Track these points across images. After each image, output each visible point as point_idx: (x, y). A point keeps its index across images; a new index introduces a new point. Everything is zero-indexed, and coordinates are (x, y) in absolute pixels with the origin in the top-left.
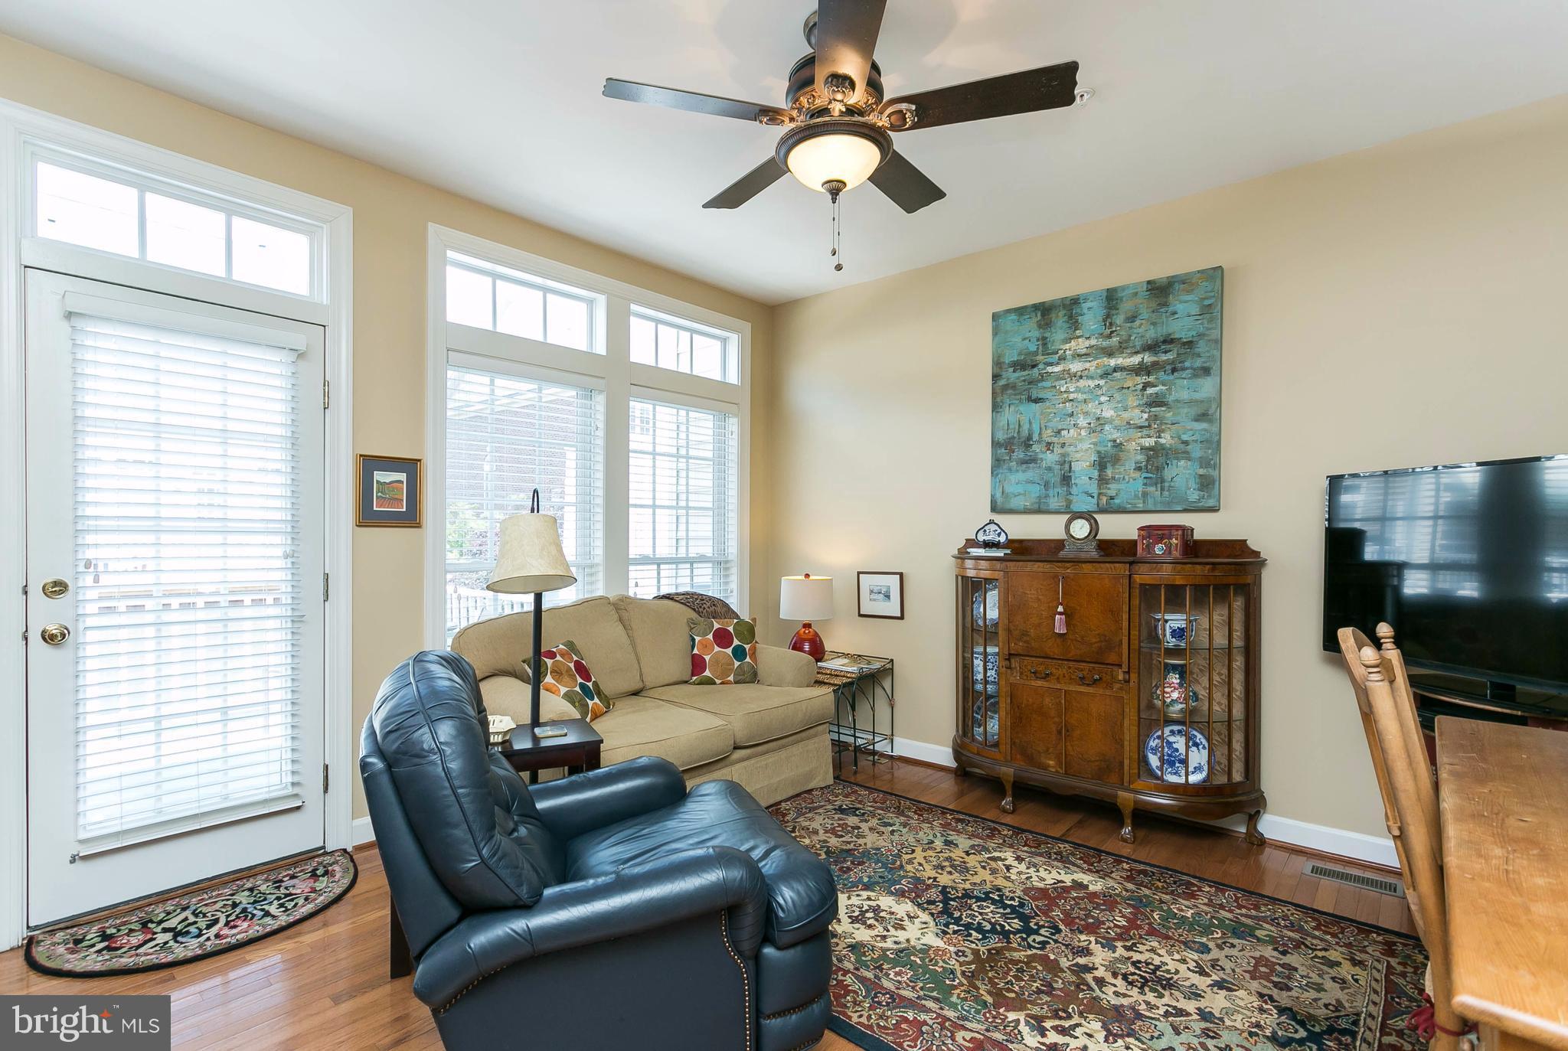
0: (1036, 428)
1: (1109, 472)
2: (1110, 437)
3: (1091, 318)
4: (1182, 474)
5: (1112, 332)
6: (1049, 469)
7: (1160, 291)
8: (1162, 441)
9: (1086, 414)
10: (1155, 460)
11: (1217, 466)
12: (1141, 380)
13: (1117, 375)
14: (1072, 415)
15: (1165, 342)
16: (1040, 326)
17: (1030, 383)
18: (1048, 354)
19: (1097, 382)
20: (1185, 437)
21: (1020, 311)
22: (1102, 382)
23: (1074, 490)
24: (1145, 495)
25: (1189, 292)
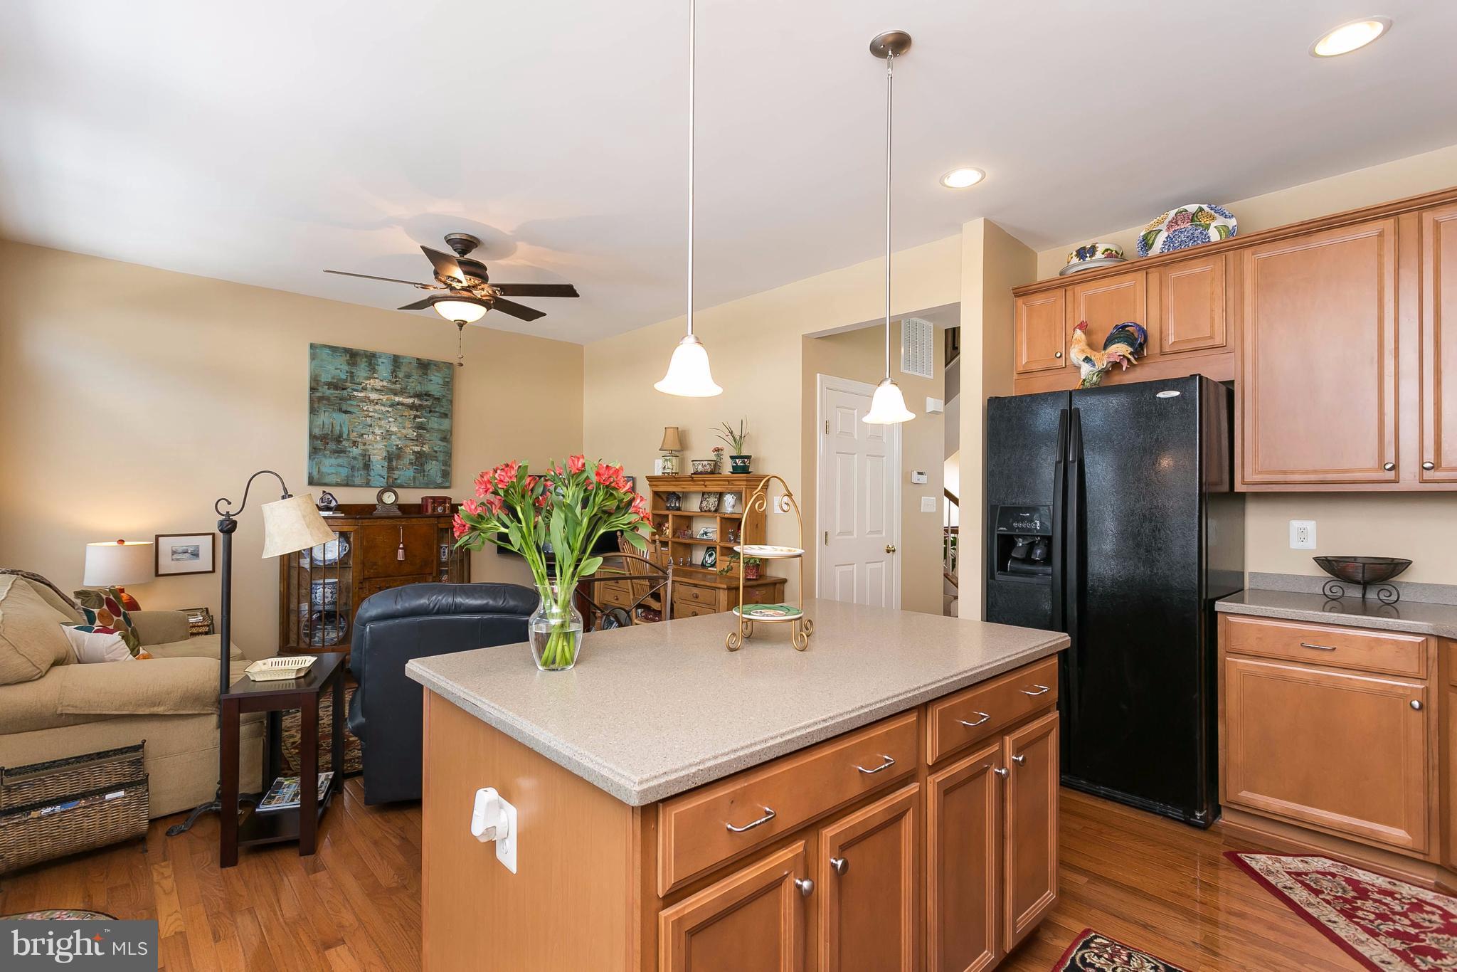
0: (345, 430)
1: (394, 463)
2: (395, 443)
3: (384, 369)
4: (433, 468)
5: (396, 381)
6: (355, 458)
7: (424, 366)
8: (424, 449)
9: (380, 427)
10: (420, 458)
11: (450, 466)
12: (413, 413)
13: (399, 407)
14: (371, 426)
15: (426, 395)
16: (349, 364)
17: (340, 400)
18: (355, 384)
19: (387, 409)
20: (435, 449)
21: (334, 349)
22: (390, 409)
23: (372, 473)
24: (414, 478)
25: (438, 371)
